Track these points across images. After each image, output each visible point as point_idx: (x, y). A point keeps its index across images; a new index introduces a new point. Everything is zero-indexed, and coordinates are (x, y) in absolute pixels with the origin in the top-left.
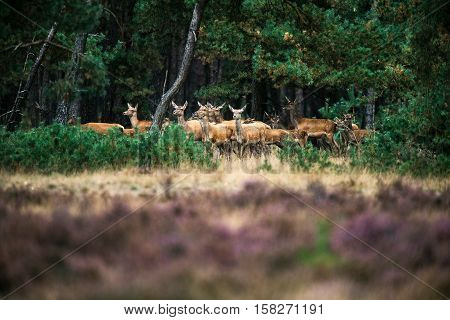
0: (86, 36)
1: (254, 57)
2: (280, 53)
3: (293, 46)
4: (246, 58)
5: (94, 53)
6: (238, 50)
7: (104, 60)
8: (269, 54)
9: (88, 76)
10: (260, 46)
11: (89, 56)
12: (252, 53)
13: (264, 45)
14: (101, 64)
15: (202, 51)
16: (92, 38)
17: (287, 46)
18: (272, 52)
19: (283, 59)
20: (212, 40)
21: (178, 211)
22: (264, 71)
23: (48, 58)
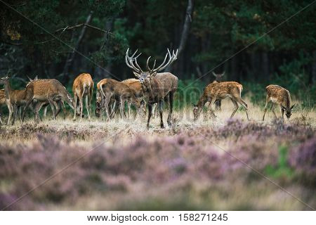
0: (114, 20)
1: (233, 32)
2: (251, 28)
3: (260, 23)
4: (226, 32)
5: (120, 32)
6: (221, 27)
7: (127, 37)
8: (243, 30)
9: (116, 49)
10: (236, 24)
11: (117, 35)
12: (231, 29)
13: (240, 23)
14: (125, 39)
15: (195, 29)
16: (118, 21)
17: (255, 23)
18: (245, 28)
19: (253, 32)
20: (202, 20)
21: (181, 142)
22: (240, 42)
23: (87, 36)
